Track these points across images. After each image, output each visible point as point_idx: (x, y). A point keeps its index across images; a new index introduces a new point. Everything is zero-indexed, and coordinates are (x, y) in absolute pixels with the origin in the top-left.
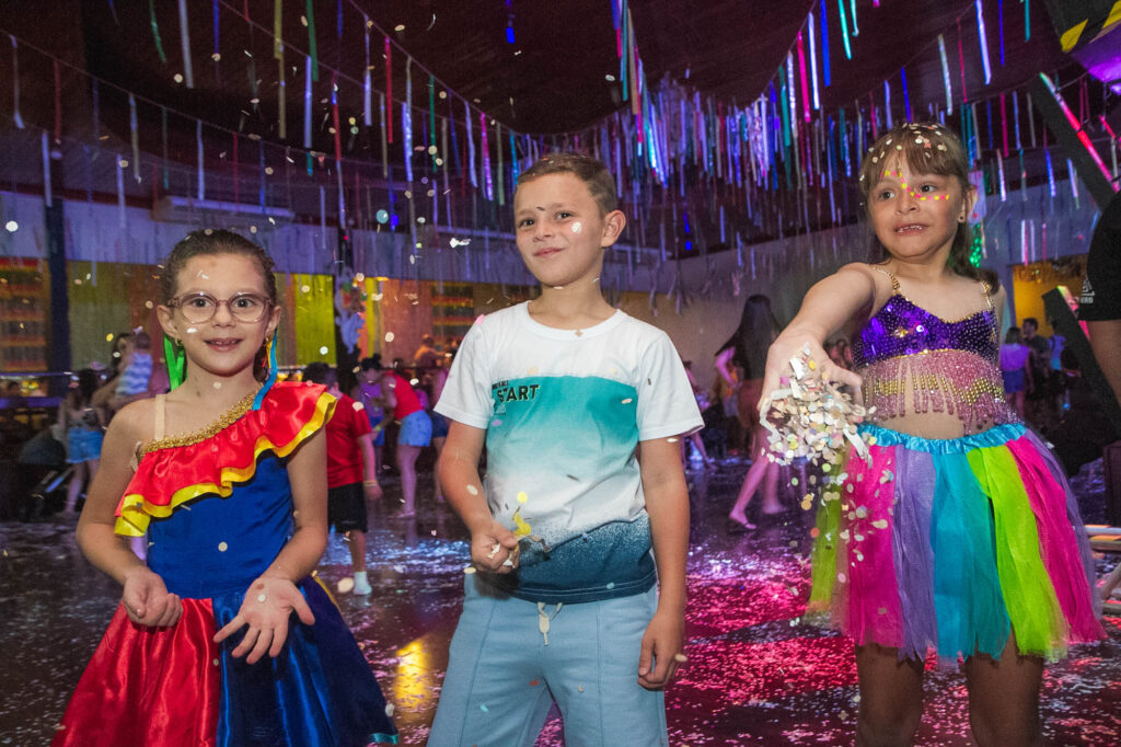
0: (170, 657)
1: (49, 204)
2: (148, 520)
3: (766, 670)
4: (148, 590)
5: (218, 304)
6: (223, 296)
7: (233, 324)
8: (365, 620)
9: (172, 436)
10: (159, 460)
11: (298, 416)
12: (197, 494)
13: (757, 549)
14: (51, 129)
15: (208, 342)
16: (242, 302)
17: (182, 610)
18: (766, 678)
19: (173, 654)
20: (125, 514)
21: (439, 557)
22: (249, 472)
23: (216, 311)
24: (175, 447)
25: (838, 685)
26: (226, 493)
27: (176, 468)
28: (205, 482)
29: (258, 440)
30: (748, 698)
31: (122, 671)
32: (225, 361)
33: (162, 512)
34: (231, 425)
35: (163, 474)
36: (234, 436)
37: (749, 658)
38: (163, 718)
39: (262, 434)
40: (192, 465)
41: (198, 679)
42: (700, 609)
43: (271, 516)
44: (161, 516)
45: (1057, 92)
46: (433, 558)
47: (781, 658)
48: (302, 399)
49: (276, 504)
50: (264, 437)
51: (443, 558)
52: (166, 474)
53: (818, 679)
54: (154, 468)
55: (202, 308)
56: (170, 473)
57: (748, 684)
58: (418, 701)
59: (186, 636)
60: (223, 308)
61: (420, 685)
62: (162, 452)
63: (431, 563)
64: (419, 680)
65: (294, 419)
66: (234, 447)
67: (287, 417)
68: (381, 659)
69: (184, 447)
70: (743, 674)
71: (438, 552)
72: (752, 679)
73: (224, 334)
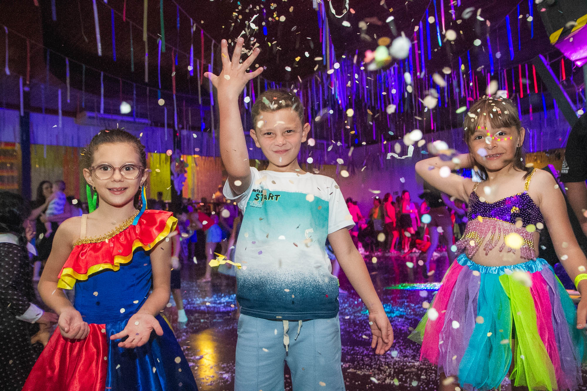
0: (82, 354)
1: (22, 114)
2: (75, 281)
3: (394, 364)
4: (71, 319)
5: (114, 170)
6: (117, 165)
7: (122, 180)
8: (184, 336)
9: (89, 237)
10: (82, 250)
11: (156, 229)
12: (101, 269)
13: (391, 300)
14: (25, 75)
15: (110, 189)
16: (128, 168)
17: (89, 330)
18: (395, 369)
19: (84, 353)
20: (63, 278)
21: (224, 303)
22: (129, 258)
23: (113, 174)
24: (91, 243)
25: (432, 373)
26: (116, 269)
27: (91, 254)
28: (106, 262)
29: (135, 241)
30: (385, 379)
31: (57, 361)
32: (118, 199)
33: (82, 277)
34: (122, 232)
35: (84, 257)
36: (122, 239)
37: (386, 358)
38: (76, 387)
39: (137, 238)
40: (99, 253)
41: (96, 367)
42: (360, 332)
43: (140, 281)
44: (82, 279)
45: (548, 64)
46: (220, 303)
47: (403, 358)
48: (158, 220)
49: (144, 274)
50: (137, 240)
51: (226, 304)
52: (86, 257)
53: (422, 369)
54: (79, 254)
55: (106, 171)
56: (87, 257)
57: (385, 372)
58: (211, 379)
59: (91, 343)
60: (117, 171)
61: (212, 370)
62: (83, 246)
63: (219, 306)
64: (211, 368)
65: (154, 230)
66: (122, 245)
67: (150, 229)
68: (192, 356)
69: (96, 243)
70: (382, 366)
71: (223, 300)
72: (387, 369)
73: (118, 185)
